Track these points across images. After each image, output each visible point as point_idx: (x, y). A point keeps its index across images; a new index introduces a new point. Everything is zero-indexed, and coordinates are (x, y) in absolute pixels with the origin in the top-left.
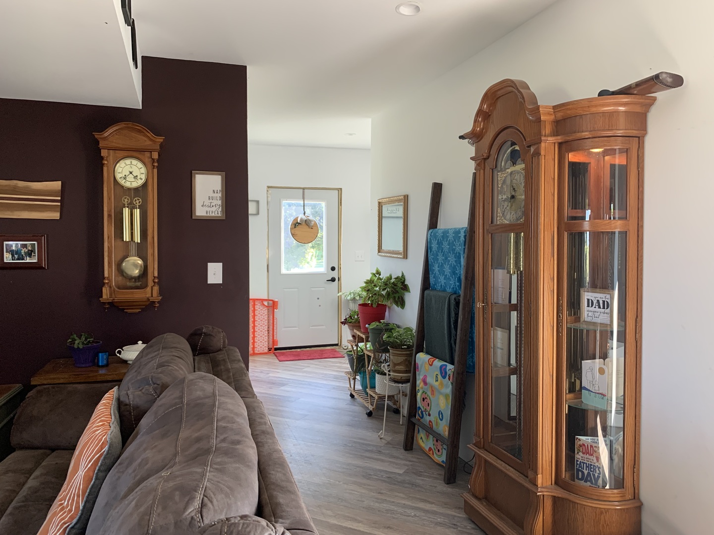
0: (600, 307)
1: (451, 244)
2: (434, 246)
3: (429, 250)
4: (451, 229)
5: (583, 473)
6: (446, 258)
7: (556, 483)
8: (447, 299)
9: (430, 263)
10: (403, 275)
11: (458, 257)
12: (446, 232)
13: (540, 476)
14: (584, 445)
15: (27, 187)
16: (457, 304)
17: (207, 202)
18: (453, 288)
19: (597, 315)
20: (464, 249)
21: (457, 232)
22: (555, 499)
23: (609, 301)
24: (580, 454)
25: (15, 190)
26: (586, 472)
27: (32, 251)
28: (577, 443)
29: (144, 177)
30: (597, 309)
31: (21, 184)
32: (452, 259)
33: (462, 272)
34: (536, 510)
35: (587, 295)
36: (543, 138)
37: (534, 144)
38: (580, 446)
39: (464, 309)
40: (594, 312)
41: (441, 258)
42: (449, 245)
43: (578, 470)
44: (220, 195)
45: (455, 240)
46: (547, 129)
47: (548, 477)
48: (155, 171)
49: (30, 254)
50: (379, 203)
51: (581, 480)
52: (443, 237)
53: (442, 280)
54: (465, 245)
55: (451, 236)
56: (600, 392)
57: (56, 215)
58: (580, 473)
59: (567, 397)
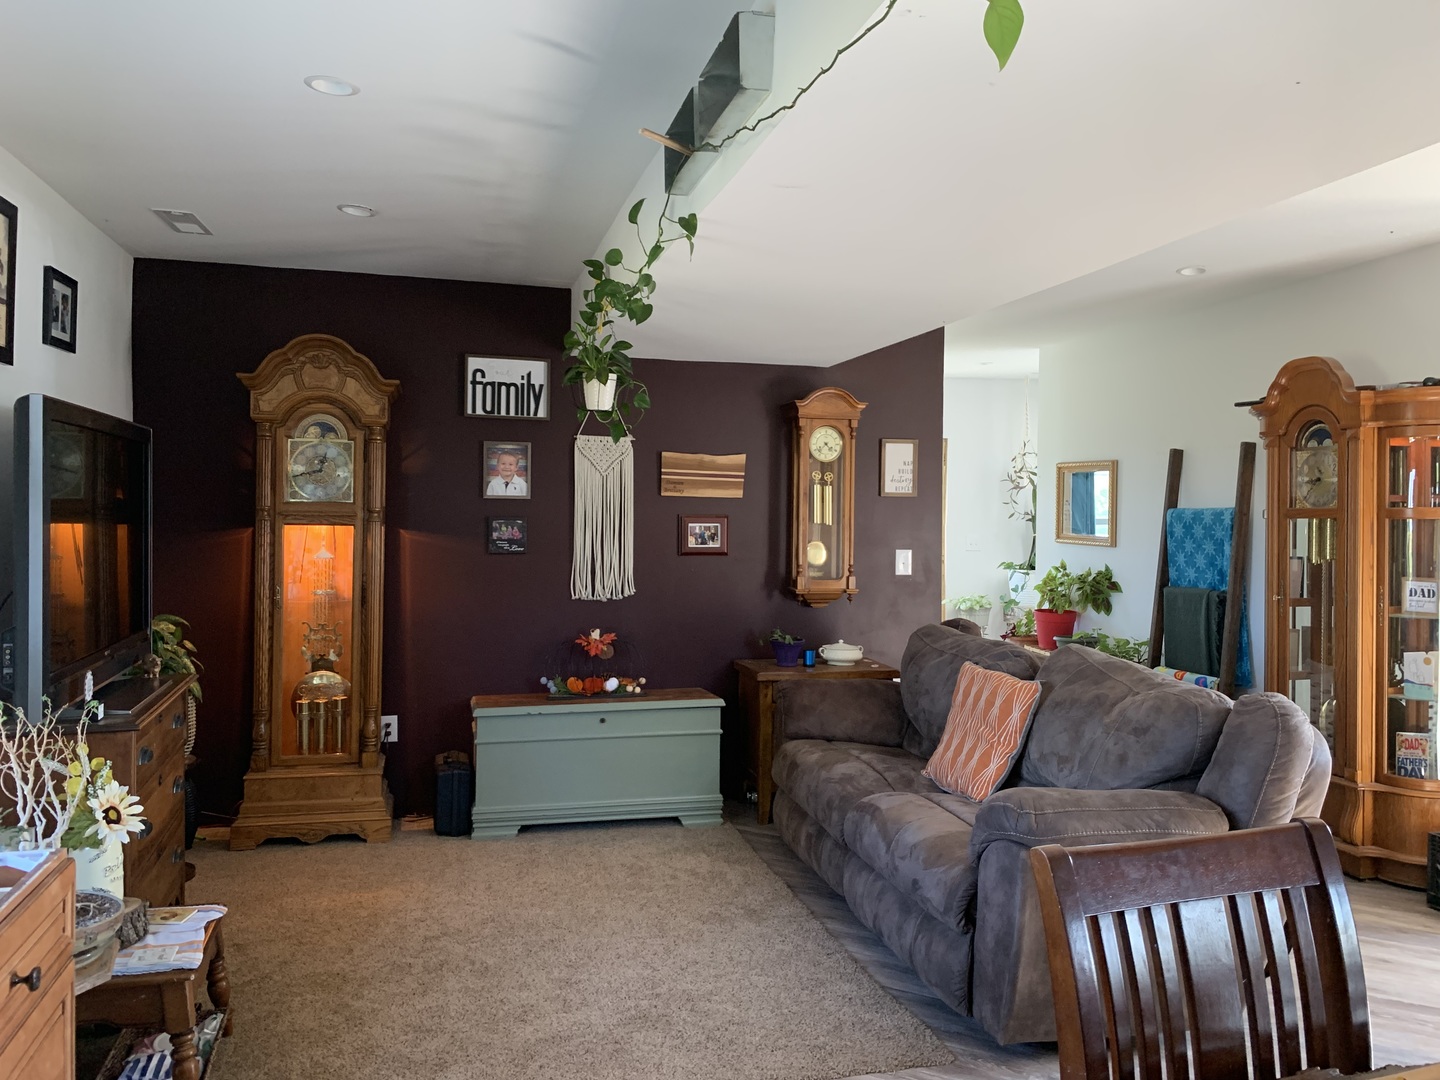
0: (1424, 596)
1: (1208, 529)
2: (1178, 530)
3: (1169, 536)
4: (1207, 510)
5: (1406, 769)
6: (1199, 546)
7: (1376, 781)
8: (1205, 597)
9: (1170, 551)
10: (1107, 568)
11: (1219, 545)
12: (1198, 515)
13: (1359, 772)
14: (1407, 740)
15: (713, 462)
16: (1222, 602)
17: (897, 477)
18: (1210, 583)
19: (1421, 604)
20: (1231, 535)
21: (1218, 515)
22: (1375, 793)
23: (1435, 590)
24: (1403, 750)
25: (701, 465)
26: (1409, 768)
27: (715, 534)
28: (1399, 739)
29: (838, 448)
30: (1421, 598)
31: (707, 458)
32: (1209, 547)
33: (1225, 563)
34: (1355, 807)
35: (1410, 584)
36: (1363, 423)
37: (1351, 428)
38: (1403, 742)
39: (1233, 607)
40: (1418, 601)
41: (1189, 546)
42: (1204, 528)
43: (1400, 768)
44: (911, 467)
45: (1214, 524)
46: (1366, 413)
47: (1368, 773)
48: (854, 441)
49: (713, 538)
50: (1059, 469)
51: (1405, 775)
52: (1193, 519)
53: (1191, 574)
54: (1232, 529)
55: (1208, 519)
56: (1426, 682)
57: (739, 493)
58: (1403, 770)
59: (1388, 693)
